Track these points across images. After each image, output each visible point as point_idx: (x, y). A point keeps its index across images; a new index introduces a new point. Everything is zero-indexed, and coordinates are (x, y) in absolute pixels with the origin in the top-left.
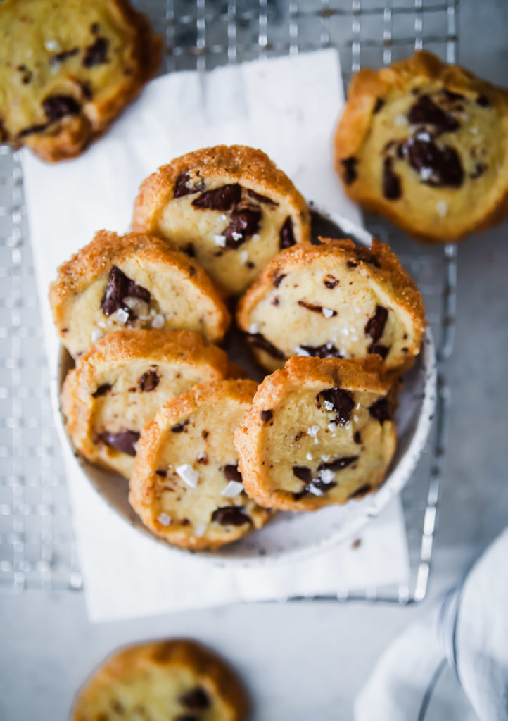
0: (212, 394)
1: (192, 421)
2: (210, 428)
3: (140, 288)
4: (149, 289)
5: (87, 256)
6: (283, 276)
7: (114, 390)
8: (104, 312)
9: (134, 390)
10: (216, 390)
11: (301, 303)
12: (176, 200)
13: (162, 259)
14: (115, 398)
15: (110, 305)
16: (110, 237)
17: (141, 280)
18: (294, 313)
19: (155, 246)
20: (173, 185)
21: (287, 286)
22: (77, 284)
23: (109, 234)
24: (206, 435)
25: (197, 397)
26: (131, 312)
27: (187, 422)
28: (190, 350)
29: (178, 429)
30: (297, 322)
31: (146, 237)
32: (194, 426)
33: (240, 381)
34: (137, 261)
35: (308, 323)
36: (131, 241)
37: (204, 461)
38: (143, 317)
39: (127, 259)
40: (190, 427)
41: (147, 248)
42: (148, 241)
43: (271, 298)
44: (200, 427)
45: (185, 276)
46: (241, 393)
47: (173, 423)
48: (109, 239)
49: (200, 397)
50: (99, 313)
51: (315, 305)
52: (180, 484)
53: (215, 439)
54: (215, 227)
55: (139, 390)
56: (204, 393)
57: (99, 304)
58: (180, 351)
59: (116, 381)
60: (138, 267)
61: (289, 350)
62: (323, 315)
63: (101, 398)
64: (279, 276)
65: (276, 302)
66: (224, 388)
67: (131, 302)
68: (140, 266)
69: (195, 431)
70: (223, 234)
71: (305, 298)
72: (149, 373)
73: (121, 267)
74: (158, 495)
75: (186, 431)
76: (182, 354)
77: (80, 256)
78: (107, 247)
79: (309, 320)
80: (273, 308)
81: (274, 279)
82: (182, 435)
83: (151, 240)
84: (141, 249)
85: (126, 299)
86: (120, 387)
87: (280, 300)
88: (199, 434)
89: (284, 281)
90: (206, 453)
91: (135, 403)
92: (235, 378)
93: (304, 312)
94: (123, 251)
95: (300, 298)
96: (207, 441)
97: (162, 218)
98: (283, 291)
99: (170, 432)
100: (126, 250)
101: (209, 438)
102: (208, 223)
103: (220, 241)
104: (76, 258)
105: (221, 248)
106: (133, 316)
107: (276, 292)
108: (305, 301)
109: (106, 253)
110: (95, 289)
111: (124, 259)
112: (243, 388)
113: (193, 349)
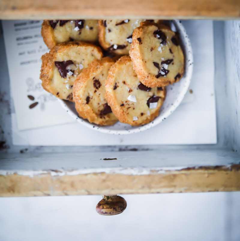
0: (115, 69)
1: (117, 82)
2: (124, 80)
3: (67, 61)
4: (70, 60)
5: (45, 66)
6: (105, 21)
7: (91, 97)
8: (64, 78)
9: (95, 91)
10: (115, 67)
11: (117, 25)
12: (55, 29)
13: (66, 47)
14: (93, 99)
15: (64, 74)
16: (46, 56)
17: (66, 59)
18: (117, 29)
19: (61, 46)
20: (50, 26)
21: (109, 23)
22: (49, 77)
23: (45, 55)
24: (124, 83)
25: (112, 74)
26: (71, 71)
27: (116, 84)
28: (98, 64)
29: (115, 88)
30: (120, 32)
31: (56, 46)
32: (119, 83)
33: (119, 59)
34: (60, 54)
35: (123, 29)
36: (53, 51)
37: (130, 91)
38: (76, 69)
39: (57, 56)
40: (118, 84)
41: (59, 49)
42: (58, 47)
43: (107, 31)
44: (121, 81)
45: (76, 46)
46: (123, 62)
47: (112, 87)
48: (47, 57)
49: (113, 73)
50: (63, 79)
51: (121, 22)
52: (130, 103)
53: (128, 81)
54: (72, 26)
55: (97, 90)
56: (113, 71)
57: (60, 77)
58: (96, 68)
59: (89, 94)
60: (61, 56)
61: (125, 43)
62: (126, 23)
63: (90, 103)
64: (104, 22)
65: (110, 31)
66: (117, 65)
67: (69, 68)
68: (62, 55)
69: (120, 84)
70: (76, 26)
71: (116, 22)
72: (95, 82)
73: (57, 60)
74: (127, 112)
75: (118, 87)
76: (97, 68)
77: (43, 69)
78: (48, 59)
79: (123, 28)
80: (110, 33)
81: (103, 25)
82: (118, 88)
83: (58, 46)
84: (58, 50)
85: (66, 68)
86: (91, 94)
87: (110, 29)
88: (123, 84)
89: (107, 23)
90: (129, 88)
91: (100, 94)
92: (118, 60)
93: (119, 26)
94: (54, 56)
95: (115, 23)
96: (126, 84)
97: (55, 38)
98: (109, 26)
99: (114, 90)
100: (54, 55)
101: (126, 83)
102: (69, 27)
103: (77, 29)
104: (42, 71)
105: (79, 31)
106: (73, 71)
107: (107, 28)
108: (117, 23)
109: (49, 61)
110: (56, 74)
111: (55, 57)
112: (122, 60)
113: (99, 64)
